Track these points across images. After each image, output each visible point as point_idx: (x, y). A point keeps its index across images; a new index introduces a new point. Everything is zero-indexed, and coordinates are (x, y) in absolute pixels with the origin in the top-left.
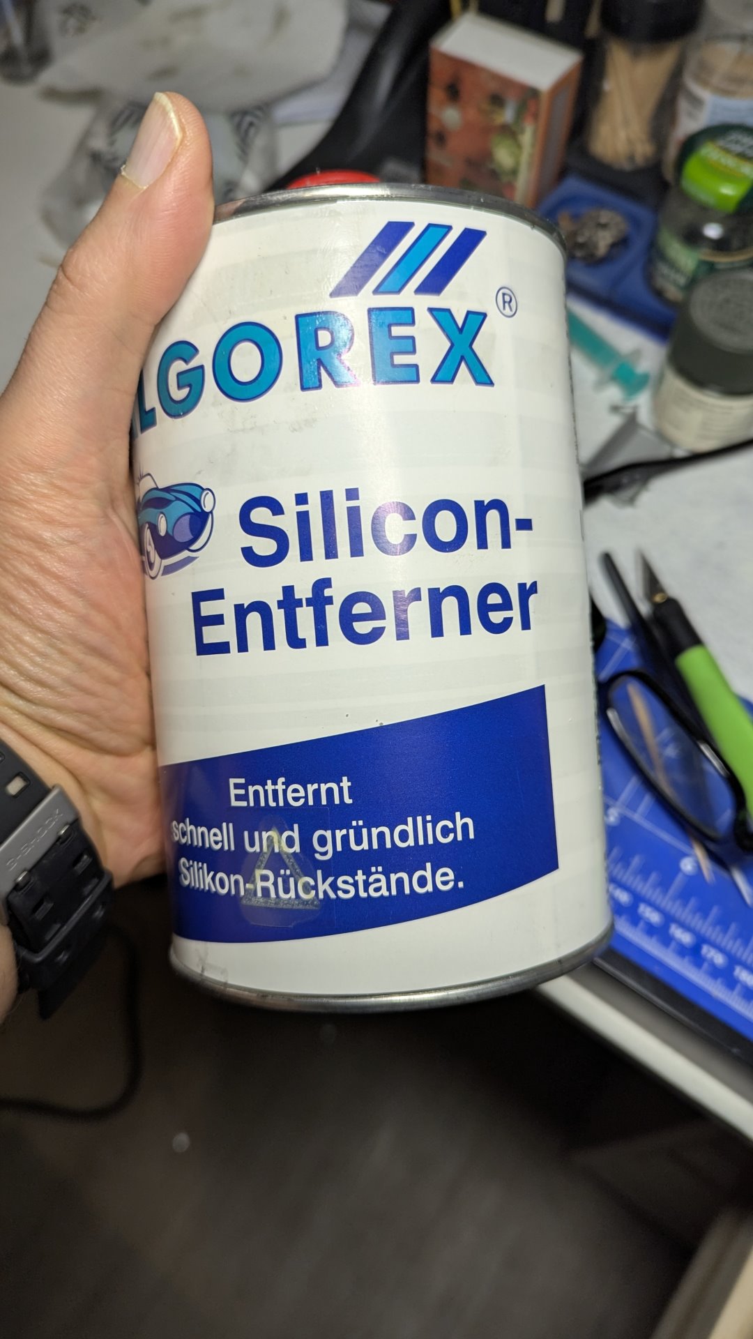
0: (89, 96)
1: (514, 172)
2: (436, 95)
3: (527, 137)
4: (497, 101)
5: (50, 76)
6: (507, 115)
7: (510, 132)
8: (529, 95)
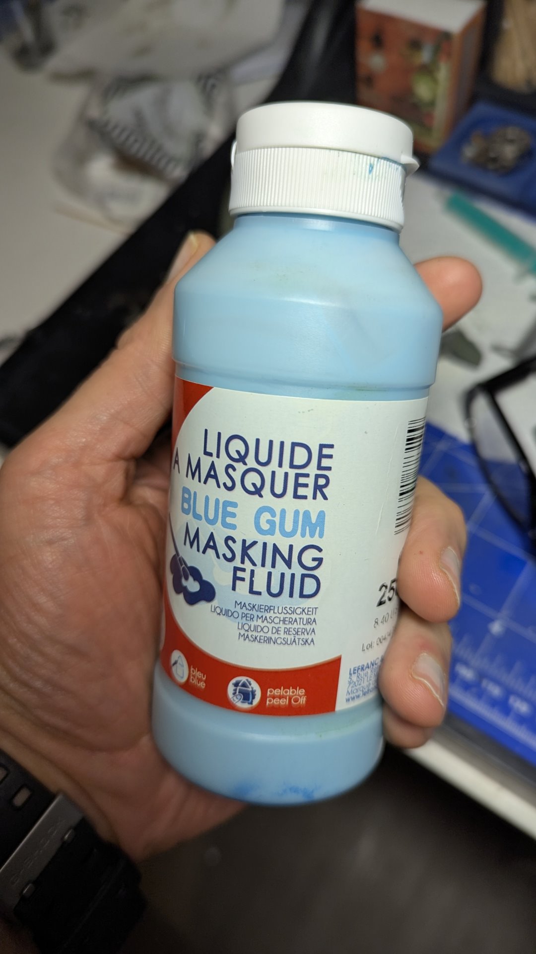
0: (85, 75)
1: (432, 104)
2: (363, 47)
3: (444, 73)
4: (416, 45)
5: (55, 63)
6: (425, 56)
7: (428, 70)
8: (442, 38)
